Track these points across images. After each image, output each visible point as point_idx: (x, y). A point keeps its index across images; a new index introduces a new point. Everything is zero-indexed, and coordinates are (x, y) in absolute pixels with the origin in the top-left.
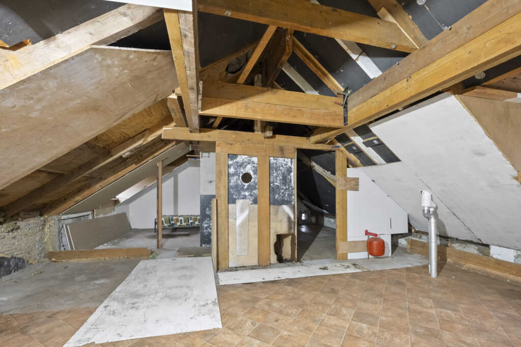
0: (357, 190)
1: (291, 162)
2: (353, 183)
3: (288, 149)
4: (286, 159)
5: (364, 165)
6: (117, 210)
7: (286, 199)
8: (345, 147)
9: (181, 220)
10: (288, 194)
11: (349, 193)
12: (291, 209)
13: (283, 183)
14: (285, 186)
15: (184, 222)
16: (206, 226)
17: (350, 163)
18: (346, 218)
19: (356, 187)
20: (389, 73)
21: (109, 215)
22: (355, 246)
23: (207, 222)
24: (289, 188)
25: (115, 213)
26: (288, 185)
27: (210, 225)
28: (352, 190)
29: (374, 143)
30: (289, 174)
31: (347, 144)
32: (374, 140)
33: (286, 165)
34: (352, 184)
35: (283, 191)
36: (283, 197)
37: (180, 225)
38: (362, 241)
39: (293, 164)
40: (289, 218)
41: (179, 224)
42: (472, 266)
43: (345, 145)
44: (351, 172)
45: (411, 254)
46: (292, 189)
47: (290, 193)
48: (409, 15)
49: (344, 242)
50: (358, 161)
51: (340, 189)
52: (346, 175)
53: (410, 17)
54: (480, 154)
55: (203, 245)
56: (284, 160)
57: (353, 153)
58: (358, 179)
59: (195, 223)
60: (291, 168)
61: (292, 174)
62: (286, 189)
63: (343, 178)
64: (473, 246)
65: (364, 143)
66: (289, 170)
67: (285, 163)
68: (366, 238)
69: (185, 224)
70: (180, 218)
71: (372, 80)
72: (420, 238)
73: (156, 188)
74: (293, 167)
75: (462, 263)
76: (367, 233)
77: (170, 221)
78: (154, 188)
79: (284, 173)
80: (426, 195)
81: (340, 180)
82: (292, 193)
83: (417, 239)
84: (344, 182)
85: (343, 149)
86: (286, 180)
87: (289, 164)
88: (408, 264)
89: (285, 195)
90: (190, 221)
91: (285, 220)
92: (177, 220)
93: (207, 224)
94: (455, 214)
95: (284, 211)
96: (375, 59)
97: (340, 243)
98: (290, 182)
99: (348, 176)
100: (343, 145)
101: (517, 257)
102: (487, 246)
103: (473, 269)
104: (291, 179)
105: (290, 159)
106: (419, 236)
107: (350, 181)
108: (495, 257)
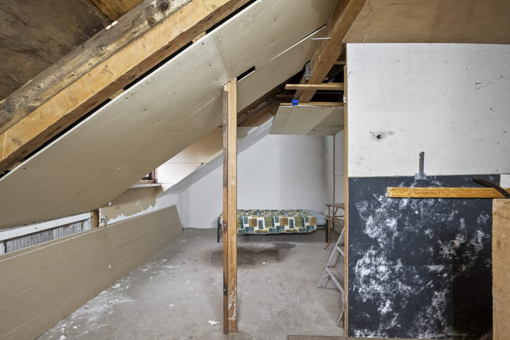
6: (161, 203)
9: (261, 222)
15: (266, 227)
16: (365, 272)
21: (143, 213)
23: (368, 261)
25: (156, 208)
27: (377, 272)
37: (258, 231)
41: (256, 229)
55: (358, 333)
59: (283, 228)
69: (268, 229)
70: (259, 219)
73: (222, 166)
77: (242, 223)
78: (219, 166)
90: (276, 224)
92: (254, 222)
93: (368, 266)
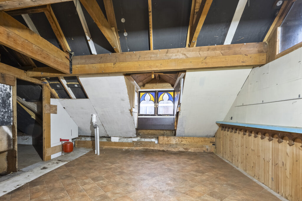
0: (56, 113)
1: (10, 89)
2: (54, 108)
3: (9, 77)
4: (5, 85)
5: (60, 98)
7: (5, 121)
8: (50, 84)
10: (8, 116)
11: (52, 115)
12: (10, 129)
13: (3, 106)
14: (4, 109)
17: (52, 96)
18: (50, 132)
19: (55, 111)
20: (104, 56)
22: (55, 150)
24: (8, 111)
26: (8, 109)
28: (54, 113)
29: (74, 86)
30: (8, 99)
31: (53, 83)
32: (76, 84)
33: (6, 90)
34: (53, 110)
35: (3, 113)
36: (3, 118)
38: (59, 146)
39: (12, 91)
40: (8, 136)
42: (106, 147)
43: (51, 83)
44: (53, 102)
45: (79, 148)
46: (11, 112)
47: (9, 115)
48: (119, 36)
49: (49, 148)
50: (57, 95)
51: (46, 112)
52: (50, 103)
53: (119, 37)
54: (123, 100)
56: (4, 86)
57: (55, 89)
58: (57, 106)
60: (10, 94)
61: (11, 99)
62: (6, 112)
63: (49, 105)
64: (105, 138)
65: (67, 85)
66: (8, 96)
67: (5, 88)
68: (60, 143)
71: (92, 54)
72: (81, 139)
74: (11, 93)
75: (103, 147)
76: (61, 140)
79: (4, 97)
80: (94, 116)
81: (47, 106)
82: (11, 115)
83: (79, 140)
84: (49, 107)
85: (48, 84)
86: (5, 104)
87: (8, 90)
88: (84, 153)
89: (5, 117)
91: (5, 138)
94: (103, 125)
95: (4, 131)
96: (96, 45)
97: (47, 149)
98: (10, 106)
99: (51, 104)
100: (49, 82)
101: (120, 139)
102: (110, 137)
103: (107, 148)
104: (10, 103)
105: (9, 86)
106: (80, 138)
107: (53, 107)
108: (112, 141)
